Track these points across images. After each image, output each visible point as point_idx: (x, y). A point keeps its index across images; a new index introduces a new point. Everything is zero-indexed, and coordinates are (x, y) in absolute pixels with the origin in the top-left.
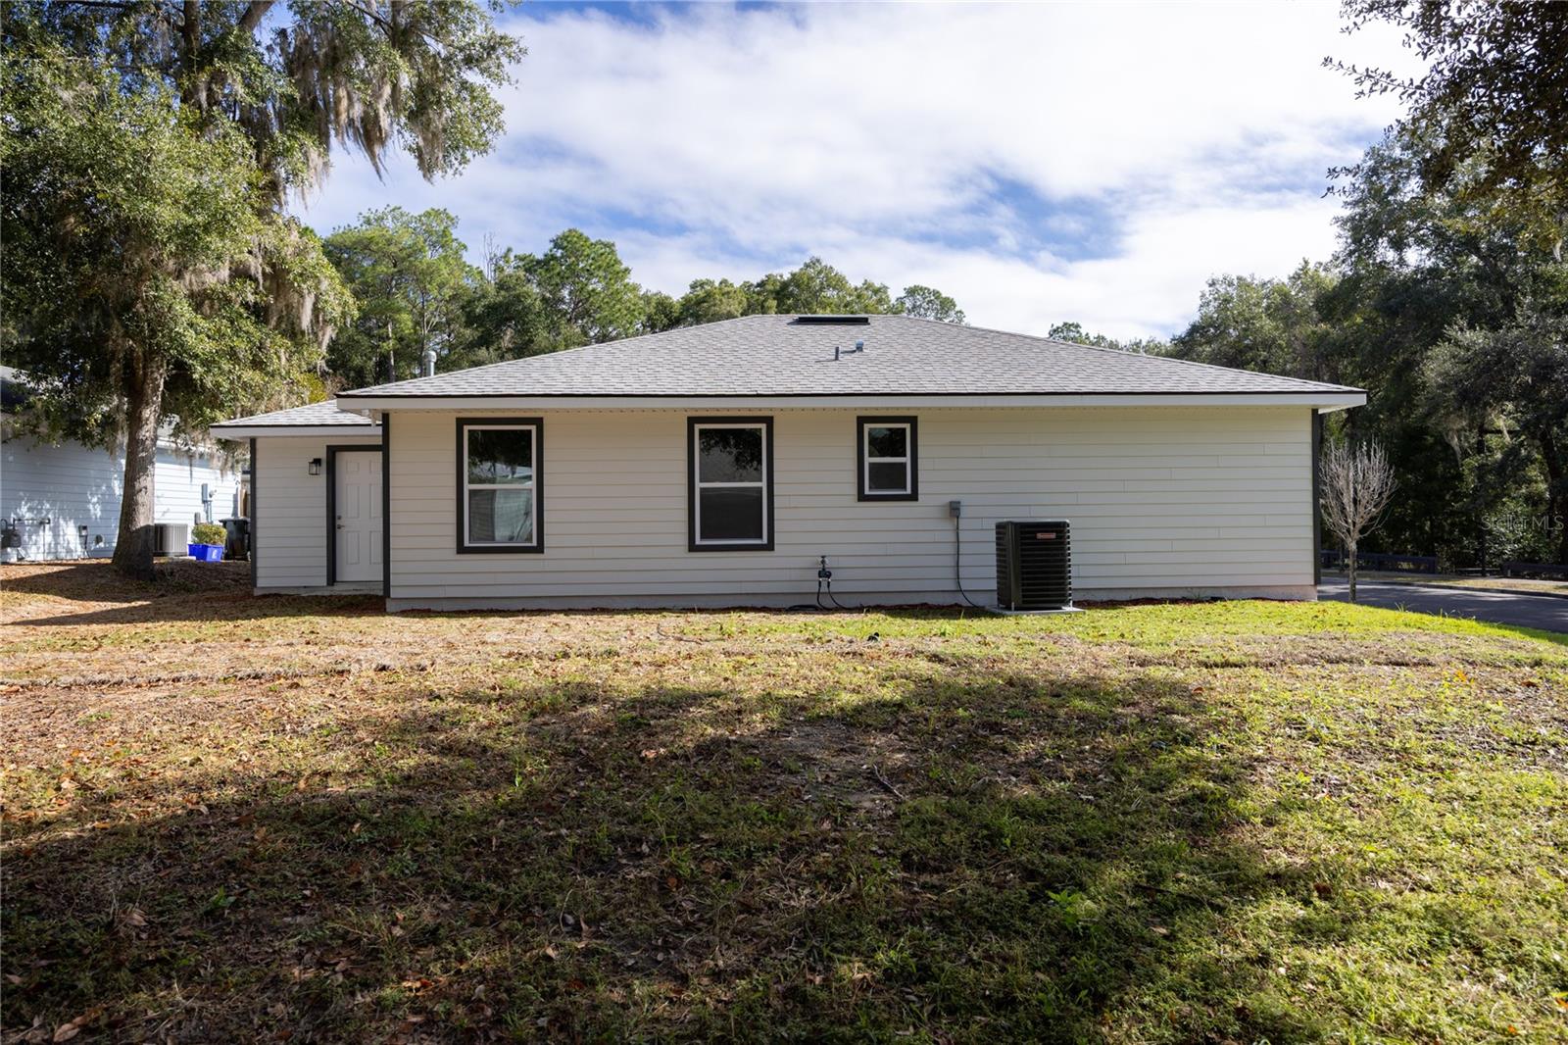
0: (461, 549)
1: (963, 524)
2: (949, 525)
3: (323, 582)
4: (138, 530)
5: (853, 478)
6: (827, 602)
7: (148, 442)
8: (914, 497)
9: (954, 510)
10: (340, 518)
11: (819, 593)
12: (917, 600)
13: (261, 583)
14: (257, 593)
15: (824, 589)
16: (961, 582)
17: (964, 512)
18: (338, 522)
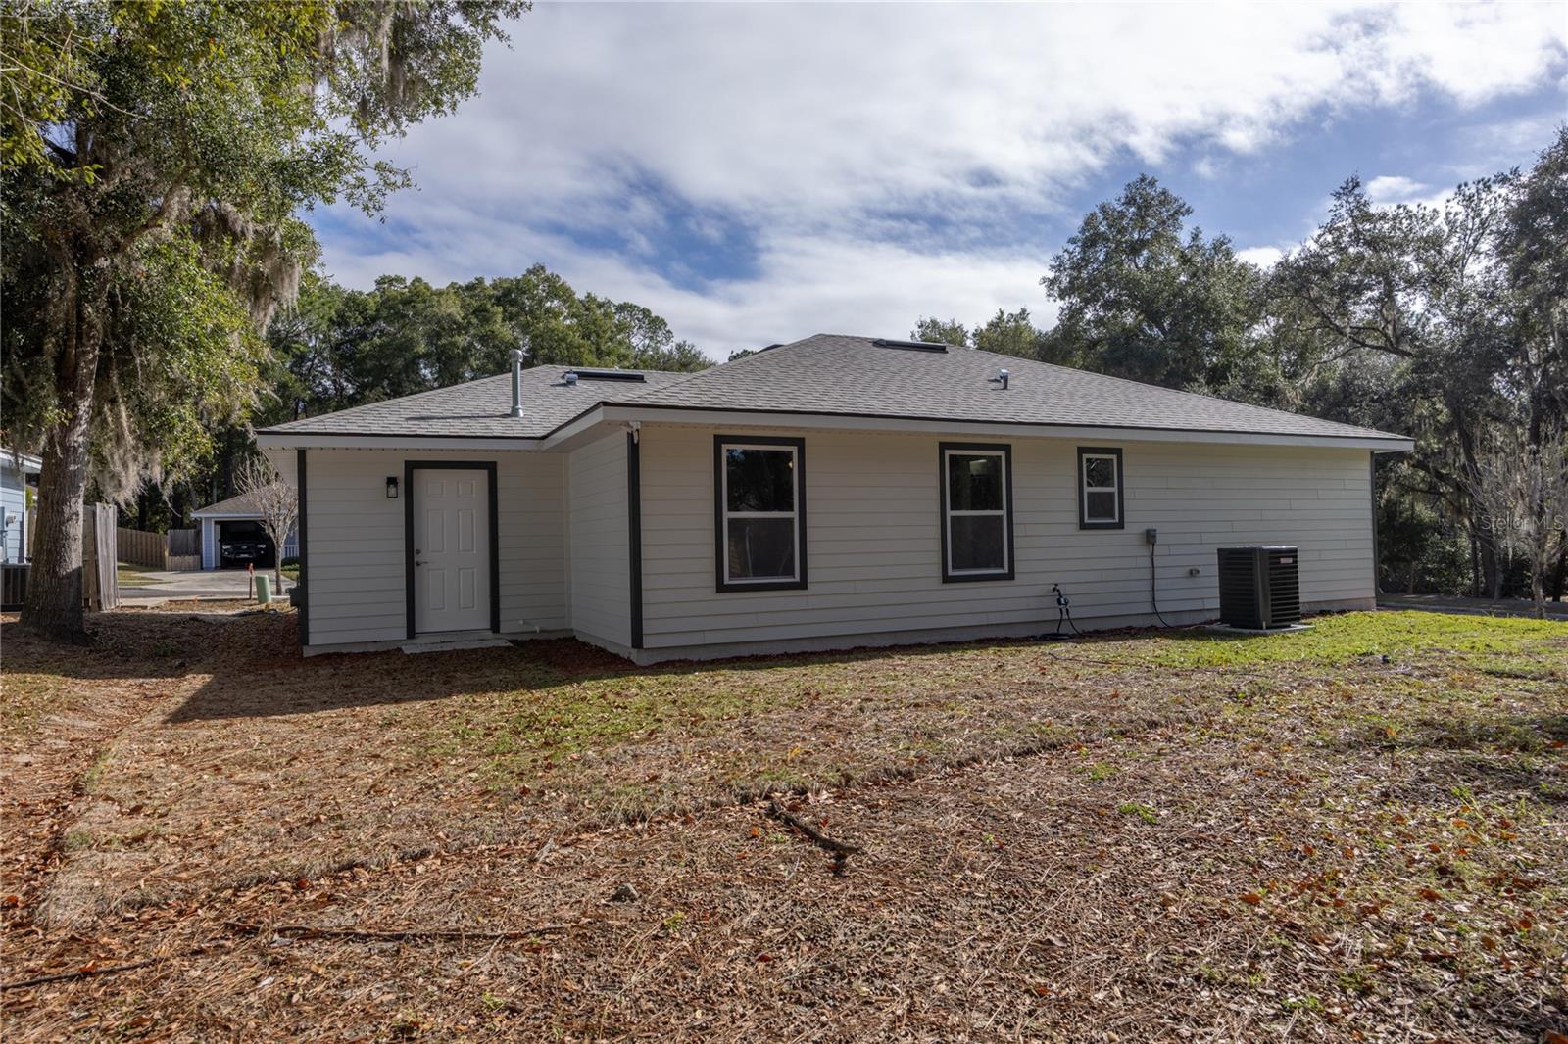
0: (721, 588)
1: (1158, 550)
2: (1145, 552)
3: (402, 634)
4: (69, 576)
5: (1075, 506)
6: (1065, 628)
7: (81, 450)
8: (1120, 525)
9: (1150, 537)
10: (418, 552)
11: (1061, 620)
12: (1123, 624)
13: (315, 639)
14: (308, 652)
15: (1065, 616)
16: (1157, 605)
17: (1160, 539)
18: (416, 559)
